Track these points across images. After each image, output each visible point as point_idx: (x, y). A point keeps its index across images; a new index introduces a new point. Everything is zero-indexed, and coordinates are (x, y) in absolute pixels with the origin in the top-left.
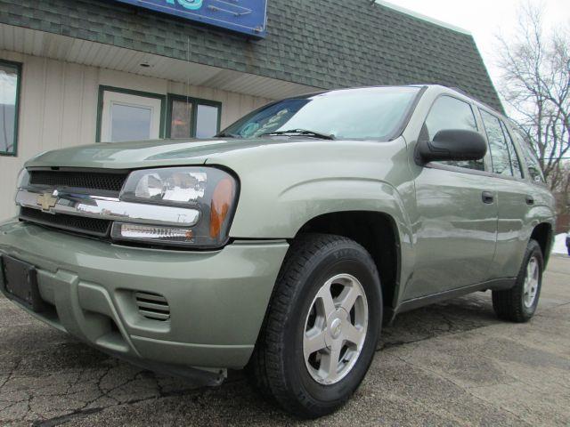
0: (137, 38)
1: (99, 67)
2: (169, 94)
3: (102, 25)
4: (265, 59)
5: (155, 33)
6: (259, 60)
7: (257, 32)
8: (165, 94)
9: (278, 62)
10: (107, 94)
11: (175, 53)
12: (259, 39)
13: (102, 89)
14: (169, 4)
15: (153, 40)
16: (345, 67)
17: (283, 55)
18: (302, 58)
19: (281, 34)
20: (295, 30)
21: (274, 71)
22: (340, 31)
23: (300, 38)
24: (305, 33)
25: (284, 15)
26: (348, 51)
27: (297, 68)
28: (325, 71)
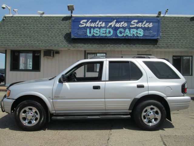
0: (129, 46)
4: (161, 44)
6: (159, 44)
7: (158, 38)
9: (165, 44)
14: (136, 37)
16: (187, 41)
17: (166, 41)
18: (172, 41)
19: (166, 36)
20: (171, 33)
21: (164, 47)
22: (186, 30)
23: (172, 35)
24: (174, 34)
25: (167, 30)
26: (188, 36)
27: (171, 45)
28: (180, 44)
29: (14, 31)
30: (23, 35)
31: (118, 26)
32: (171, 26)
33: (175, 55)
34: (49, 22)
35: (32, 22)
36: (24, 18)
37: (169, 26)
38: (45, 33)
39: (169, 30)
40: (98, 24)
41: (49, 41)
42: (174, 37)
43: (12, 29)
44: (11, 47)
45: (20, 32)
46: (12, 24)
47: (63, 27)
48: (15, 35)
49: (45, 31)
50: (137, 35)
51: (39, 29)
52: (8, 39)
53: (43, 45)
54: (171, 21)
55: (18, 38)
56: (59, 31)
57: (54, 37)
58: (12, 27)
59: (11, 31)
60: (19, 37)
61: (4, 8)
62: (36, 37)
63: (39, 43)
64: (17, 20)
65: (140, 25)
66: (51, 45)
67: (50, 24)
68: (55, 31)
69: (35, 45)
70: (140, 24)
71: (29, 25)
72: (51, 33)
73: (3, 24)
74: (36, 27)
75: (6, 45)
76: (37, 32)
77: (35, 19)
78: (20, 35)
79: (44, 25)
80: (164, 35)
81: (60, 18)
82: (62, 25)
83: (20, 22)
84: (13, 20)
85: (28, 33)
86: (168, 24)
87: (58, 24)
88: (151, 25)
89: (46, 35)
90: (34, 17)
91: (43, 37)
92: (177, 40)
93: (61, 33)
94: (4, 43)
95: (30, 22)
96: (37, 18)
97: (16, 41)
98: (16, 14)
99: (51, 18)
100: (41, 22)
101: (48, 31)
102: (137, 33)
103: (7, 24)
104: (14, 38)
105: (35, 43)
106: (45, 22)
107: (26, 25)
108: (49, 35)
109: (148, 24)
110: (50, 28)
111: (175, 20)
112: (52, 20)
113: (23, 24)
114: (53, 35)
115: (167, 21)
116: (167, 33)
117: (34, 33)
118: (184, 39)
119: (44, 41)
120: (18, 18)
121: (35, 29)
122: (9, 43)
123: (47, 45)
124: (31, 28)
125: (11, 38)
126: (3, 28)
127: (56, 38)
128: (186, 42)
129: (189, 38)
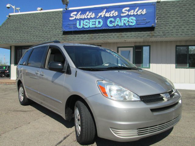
0: (120, 36)
1: (117, 43)
2: (135, 46)
3: (112, 35)
4: (157, 32)
5: (125, 33)
6: (155, 33)
7: (153, 26)
8: (134, 46)
9: (161, 32)
10: (119, 49)
11: (129, 37)
12: (155, 27)
13: (118, 48)
14: (127, 26)
15: (124, 35)
16: (190, 27)
17: (164, 29)
18: (171, 29)
19: (164, 23)
20: (170, 20)
21: (160, 35)
22: (190, 14)
23: (172, 22)
24: (174, 20)
25: (166, 16)
26: (192, 21)
27: (168, 32)
28: (180, 31)
29: (15, 28)
30: (22, 31)
31: (108, 16)
32: (172, 11)
33: (178, 44)
34: (46, 17)
35: (31, 19)
36: (25, 15)
37: (170, 12)
38: (40, 28)
39: (168, 16)
40: (88, 15)
41: (43, 35)
42: (174, 24)
43: (14, 27)
44: (11, 43)
45: (20, 29)
46: (14, 22)
47: (58, 21)
48: (15, 32)
49: (41, 27)
50: (128, 24)
51: (36, 25)
52: (9, 35)
53: (38, 39)
54: (173, 5)
55: (17, 35)
56: (53, 25)
57: (48, 32)
58: (14, 25)
59: (13, 28)
60: (18, 33)
61: (8, 8)
62: (33, 32)
63: (34, 38)
64: (19, 17)
65: (132, 13)
66: (44, 39)
67: (46, 19)
68: (50, 25)
69: (31, 40)
70: (133, 11)
71: (28, 22)
72: (45, 28)
73: (7, 22)
74: (33, 23)
75: (7, 41)
76: (34, 28)
77: (34, 15)
78: (19, 31)
79: (41, 20)
80: (162, 22)
81: (56, 12)
82: (57, 20)
83: (21, 20)
84: (16, 19)
85: (26, 29)
86: (168, 10)
87: (53, 18)
88: (144, 12)
89: (41, 30)
90: (33, 14)
91: (38, 32)
92: (176, 27)
93: (54, 27)
94: (6, 39)
95: (29, 19)
96: (35, 14)
97: (15, 37)
98: (19, 12)
99: (48, 14)
100: (39, 18)
101: (43, 26)
102: (128, 21)
103: (11, 22)
104: (14, 35)
105: (31, 38)
106: (41, 18)
107: (25, 22)
108: (44, 30)
109: (141, 10)
110: (45, 23)
111: (178, 5)
112: (49, 15)
113: (23, 21)
114: (47, 29)
115: (169, 6)
116: (166, 20)
117: (31, 29)
118: (186, 26)
119: (38, 36)
120: (20, 16)
121: (33, 25)
122: (10, 39)
123: (41, 39)
124: (29, 25)
125: (11, 35)
126: (7, 26)
127: (50, 32)
128: (188, 28)
129: (192, 23)
